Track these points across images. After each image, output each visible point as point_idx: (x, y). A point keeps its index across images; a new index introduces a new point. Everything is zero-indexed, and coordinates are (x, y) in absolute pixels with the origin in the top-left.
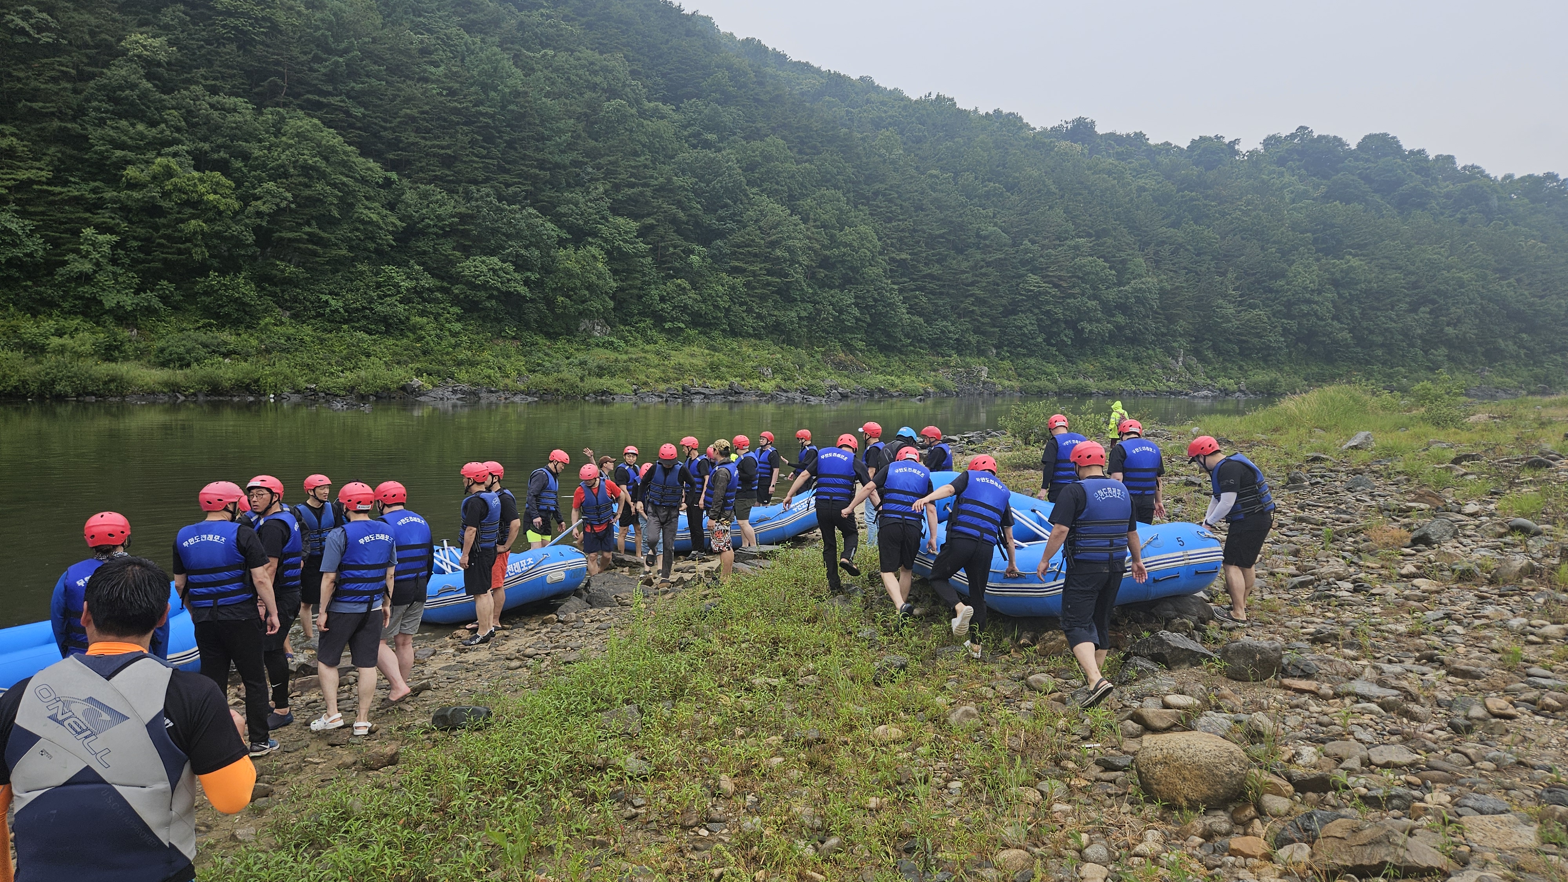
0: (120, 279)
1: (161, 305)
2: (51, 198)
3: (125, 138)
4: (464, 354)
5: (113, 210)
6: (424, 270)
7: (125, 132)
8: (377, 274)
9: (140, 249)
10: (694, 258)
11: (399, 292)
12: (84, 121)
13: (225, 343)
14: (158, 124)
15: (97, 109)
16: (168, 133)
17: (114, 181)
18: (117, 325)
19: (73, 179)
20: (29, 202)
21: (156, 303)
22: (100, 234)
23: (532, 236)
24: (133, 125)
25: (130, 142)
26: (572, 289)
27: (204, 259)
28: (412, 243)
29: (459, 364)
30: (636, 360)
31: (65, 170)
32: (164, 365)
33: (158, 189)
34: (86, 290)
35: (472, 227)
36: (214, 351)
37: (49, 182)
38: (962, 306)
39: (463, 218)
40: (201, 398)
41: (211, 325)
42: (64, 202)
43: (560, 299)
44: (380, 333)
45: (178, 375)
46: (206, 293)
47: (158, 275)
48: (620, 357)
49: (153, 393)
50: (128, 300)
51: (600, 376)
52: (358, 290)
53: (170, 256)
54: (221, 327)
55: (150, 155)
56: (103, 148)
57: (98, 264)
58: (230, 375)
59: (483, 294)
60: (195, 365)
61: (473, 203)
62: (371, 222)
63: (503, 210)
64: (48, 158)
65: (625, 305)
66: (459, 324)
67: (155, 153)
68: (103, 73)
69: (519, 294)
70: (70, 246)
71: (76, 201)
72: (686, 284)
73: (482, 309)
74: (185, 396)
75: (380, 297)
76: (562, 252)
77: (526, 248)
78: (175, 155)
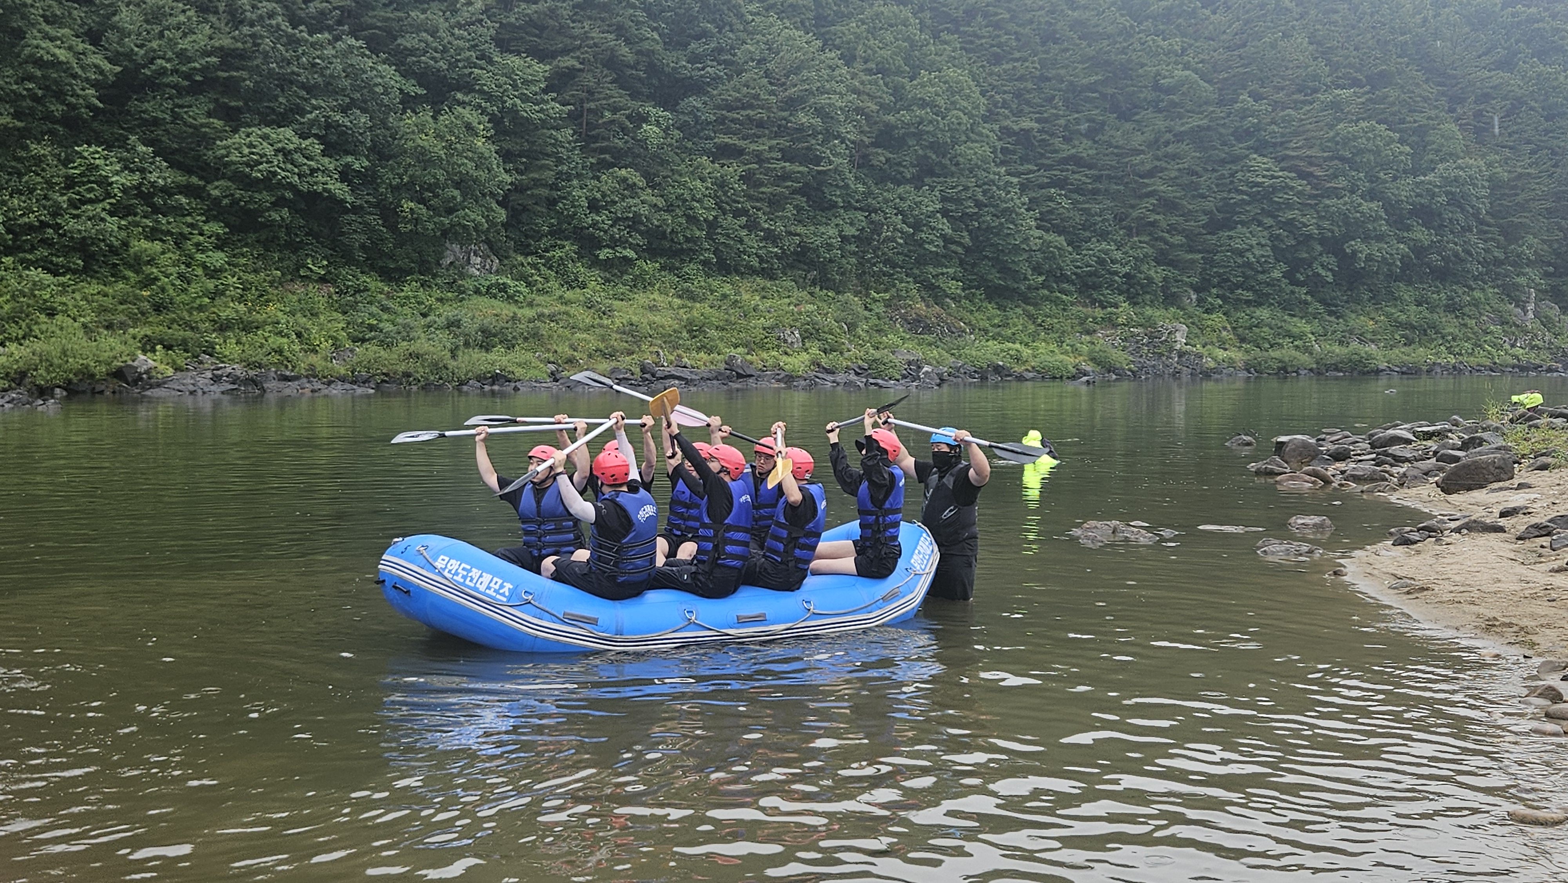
4: (230, 310)
6: (156, 154)
8: (65, 163)
10: (650, 130)
11: (108, 195)
23: (355, 88)
26: (431, 188)
28: (133, 104)
29: (223, 327)
30: (552, 318)
35: (244, 74)
38: (1135, 214)
39: (228, 57)
43: (408, 205)
44: (74, 272)
48: (520, 313)
51: (487, 347)
52: (31, 191)
59: (266, 197)
61: (246, 30)
62: (56, 64)
63: (299, 42)
65: (524, 217)
66: (221, 254)
69: (332, 197)
72: (637, 178)
73: (263, 226)
75: (73, 204)
76: (410, 120)
77: (344, 110)
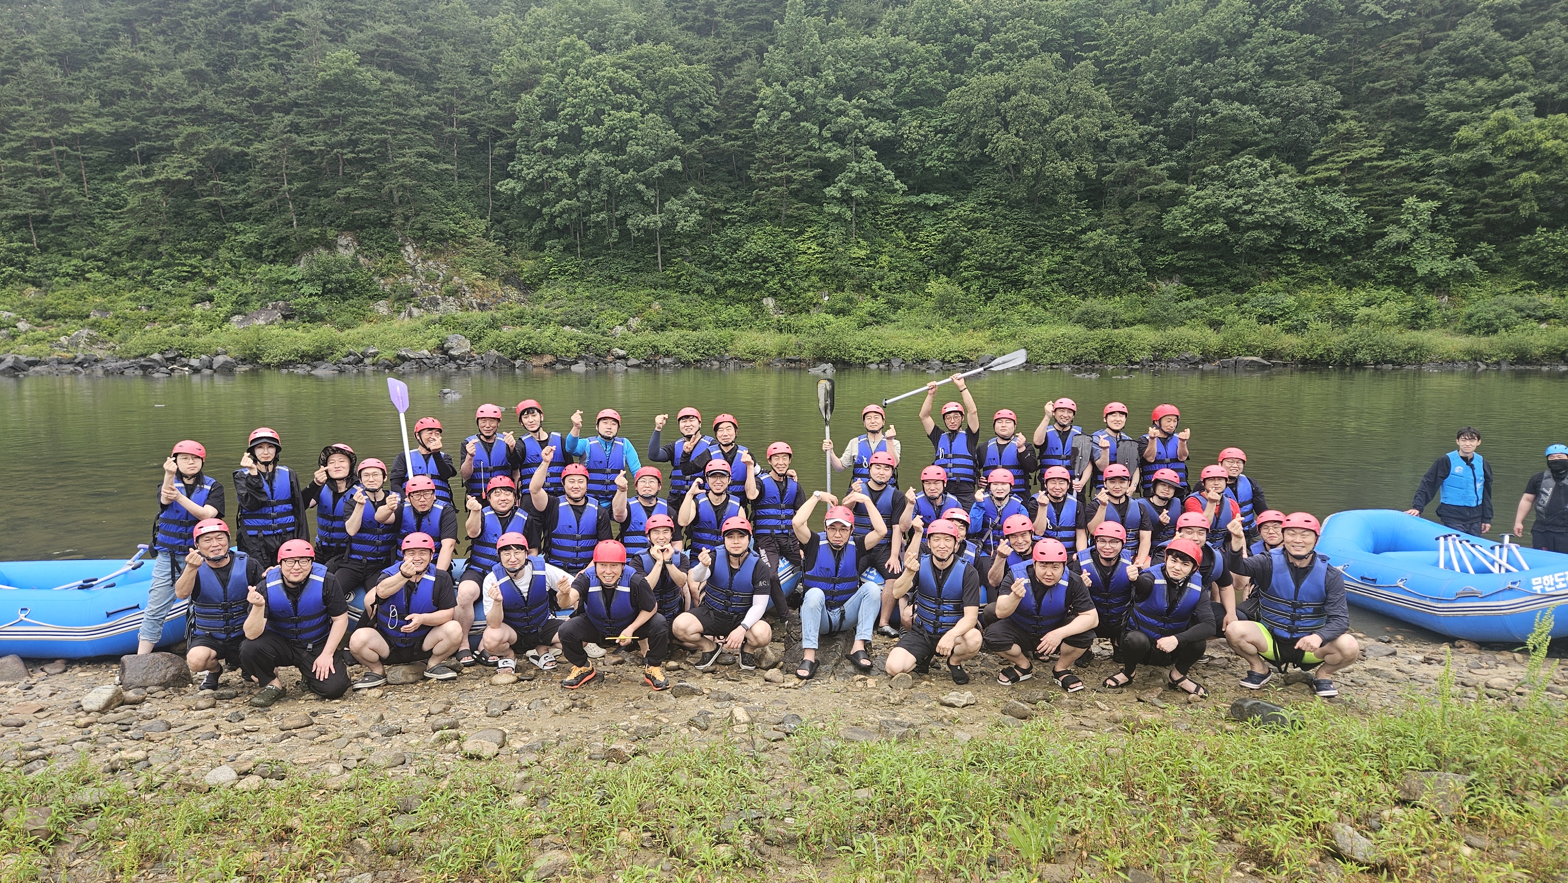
0: (1437, 246)
1: (1477, 269)
2: (1380, 172)
3: (1462, 98)
5: (1440, 176)
7: (1463, 92)
9: (1462, 212)
12: (1423, 90)
13: (1544, 306)
14: (1502, 74)
15: (1439, 74)
16: (1510, 82)
17: (1444, 146)
18: (1427, 293)
19: (1404, 151)
20: (1359, 180)
21: (1471, 266)
22: (1422, 201)
24: (1473, 83)
25: (1467, 101)
27: (1532, 215)
31: (1398, 143)
32: (1470, 332)
33: (1490, 146)
34: (1402, 260)
36: (1529, 316)
37: (1381, 157)
40: (1504, 367)
41: (1530, 287)
42: (1392, 175)
45: (1481, 343)
46: (1530, 252)
47: (1478, 237)
49: (1453, 361)
50: (1442, 266)
53: (1493, 216)
54: (1541, 289)
55: (1486, 111)
56: (1437, 113)
57: (1416, 233)
58: (1543, 341)
60: (1502, 332)
64: (1382, 134)
67: (1493, 107)
68: (1448, 36)
70: (1392, 217)
71: (1404, 171)
74: (1487, 365)
78: (1515, 104)
